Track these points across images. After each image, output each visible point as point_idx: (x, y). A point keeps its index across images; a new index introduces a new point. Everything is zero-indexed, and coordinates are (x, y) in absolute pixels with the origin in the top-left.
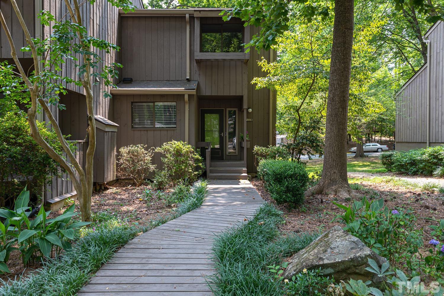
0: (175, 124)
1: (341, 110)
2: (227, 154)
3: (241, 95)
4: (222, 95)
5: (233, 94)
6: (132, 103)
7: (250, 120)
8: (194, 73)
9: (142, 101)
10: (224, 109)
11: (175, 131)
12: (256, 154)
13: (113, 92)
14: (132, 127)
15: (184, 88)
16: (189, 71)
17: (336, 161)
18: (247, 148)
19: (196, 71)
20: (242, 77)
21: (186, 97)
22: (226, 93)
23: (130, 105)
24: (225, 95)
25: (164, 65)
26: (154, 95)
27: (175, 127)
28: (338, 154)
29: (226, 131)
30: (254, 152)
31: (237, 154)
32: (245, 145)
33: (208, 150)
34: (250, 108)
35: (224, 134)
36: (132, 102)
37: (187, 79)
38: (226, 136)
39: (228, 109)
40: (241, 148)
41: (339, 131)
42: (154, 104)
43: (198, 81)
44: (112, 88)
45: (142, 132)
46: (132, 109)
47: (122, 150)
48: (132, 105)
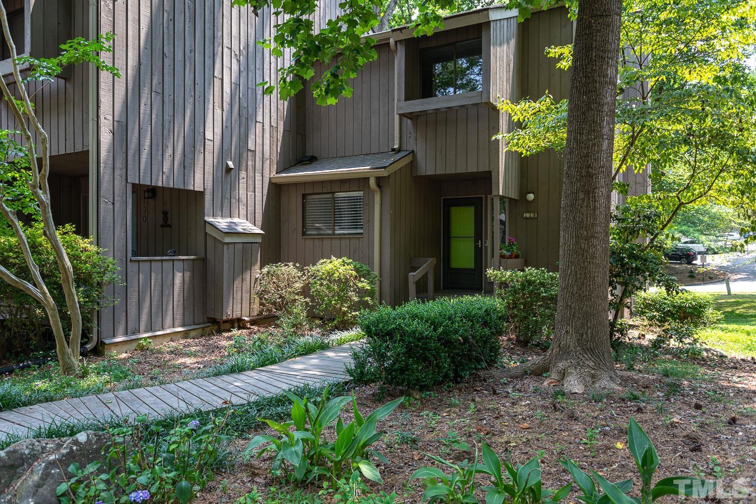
0: (362, 228)
1: (582, 196)
3: (487, 169)
4: (453, 172)
5: (472, 169)
6: (304, 196)
7: (532, 215)
9: (315, 191)
10: (483, 196)
11: (361, 240)
13: (274, 181)
14: (304, 234)
15: (369, 167)
16: (398, 136)
17: (571, 307)
19: (410, 133)
21: (372, 182)
22: (461, 169)
23: (300, 199)
24: (459, 172)
26: (332, 182)
27: (362, 233)
28: (574, 292)
29: (486, 238)
33: (414, 273)
34: (529, 193)
35: (483, 242)
36: (303, 194)
37: (393, 150)
39: (490, 197)
41: (577, 243)
42: (333, 196)
43: (413, 151)
44: (273, 174)
45: (316, 241)
46: (304, 205)
47: (265, 270)
48: (303, 199)
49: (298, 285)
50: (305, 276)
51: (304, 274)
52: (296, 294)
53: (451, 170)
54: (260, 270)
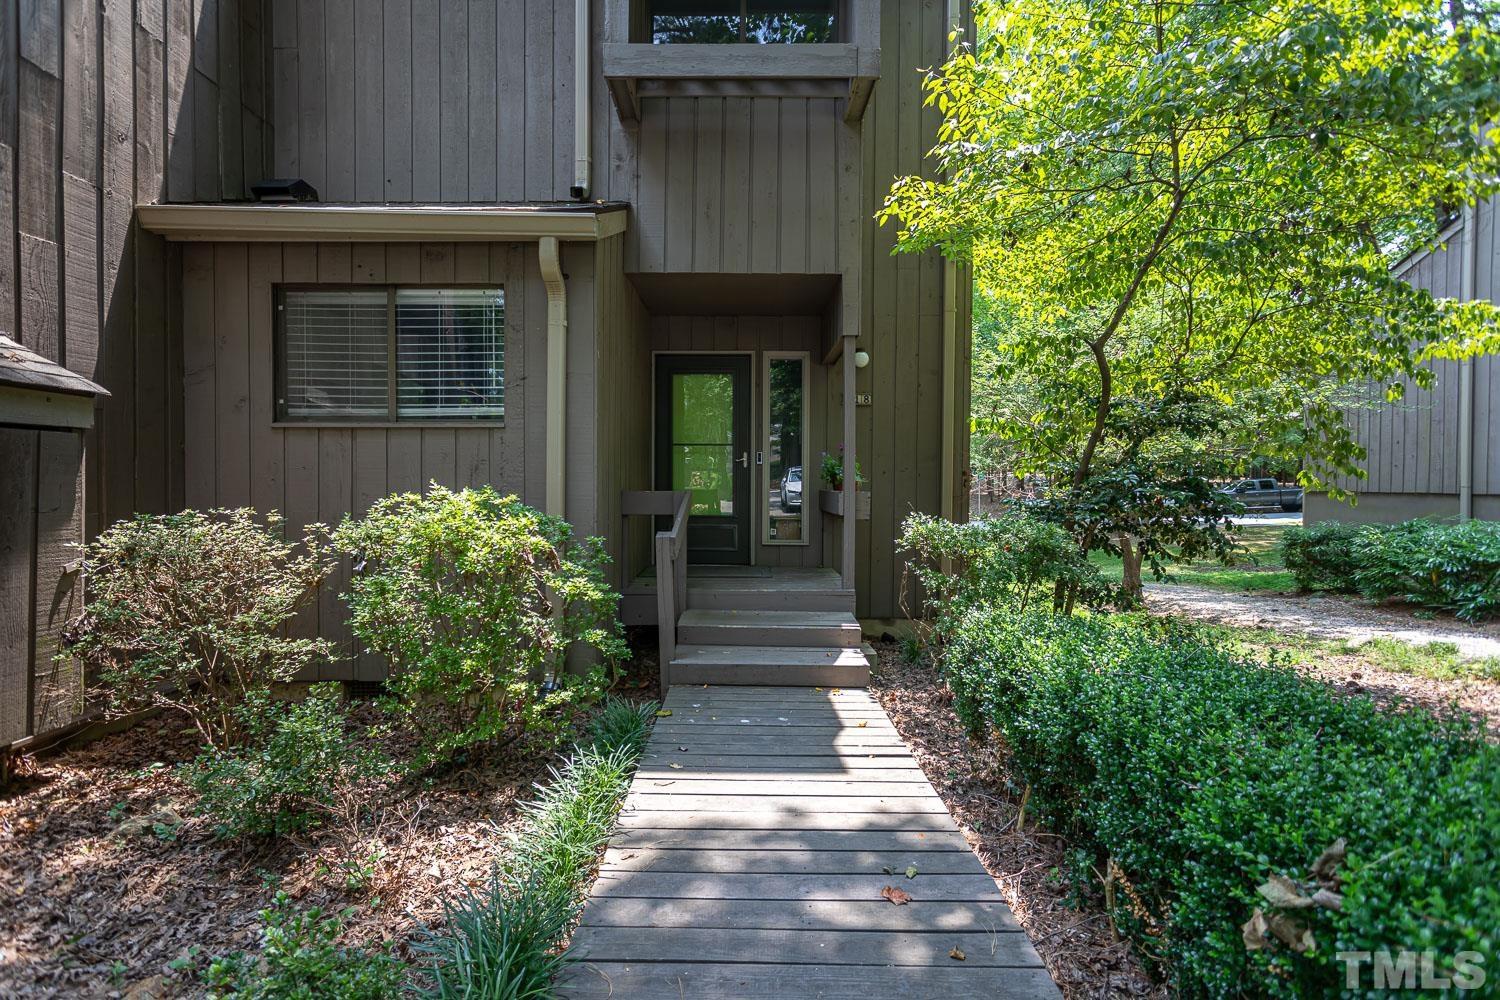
0: (497, 401)
2: (766, 540)
3: (832, 271)
4: (742, 270)
6: (279, 291)
7: (862, 399)
8: (613, 167)
9: (325, 278)
10: (753, 353)
11: (497, 435)
12: (907, 555)
14: (279, 414)
15: (536, 208)
16: (586, 157)
18: (858, 522)
19: (620, 158)
20: (837, 190)
21: (548, 252)
23: (262, 300)
24: (755, 271)
25: (472, 131)
26: (388, 248)
27: (500, 418)
29: (760, 448)
30: (900, 546)
31: (805, 539)
32: (849, 505)
33: (667, 535)
34: (859, 351)
35: (753, 458)
36: (275, 285)
37: (577, 192)
38: (759, 468)
39: (769, 355)
40: (827, 518)
42: (392, 298)
43: (627, 207)
44: (151, 200)
45: (328, 440)
46: (278, 321)
47: (115, 539)
48: (276, 301)
49: (280, 594)
50: (307, 554)
51: (302, 550)
52: (273, 634)
53: (735, 265)
54: (90, 538)
